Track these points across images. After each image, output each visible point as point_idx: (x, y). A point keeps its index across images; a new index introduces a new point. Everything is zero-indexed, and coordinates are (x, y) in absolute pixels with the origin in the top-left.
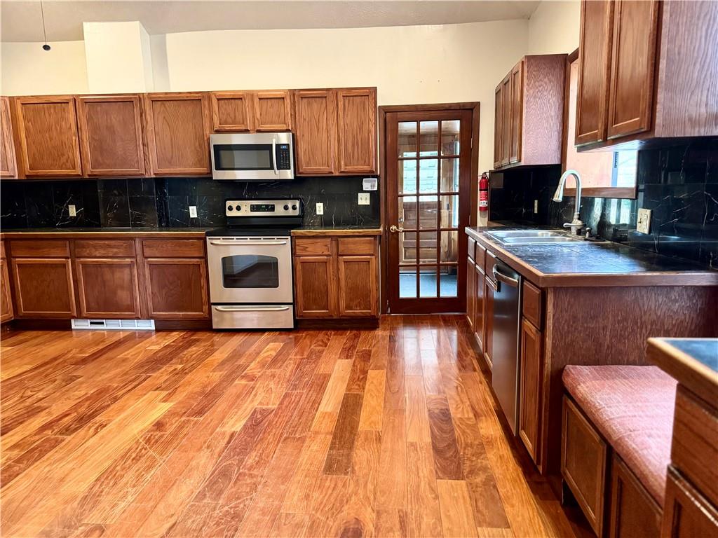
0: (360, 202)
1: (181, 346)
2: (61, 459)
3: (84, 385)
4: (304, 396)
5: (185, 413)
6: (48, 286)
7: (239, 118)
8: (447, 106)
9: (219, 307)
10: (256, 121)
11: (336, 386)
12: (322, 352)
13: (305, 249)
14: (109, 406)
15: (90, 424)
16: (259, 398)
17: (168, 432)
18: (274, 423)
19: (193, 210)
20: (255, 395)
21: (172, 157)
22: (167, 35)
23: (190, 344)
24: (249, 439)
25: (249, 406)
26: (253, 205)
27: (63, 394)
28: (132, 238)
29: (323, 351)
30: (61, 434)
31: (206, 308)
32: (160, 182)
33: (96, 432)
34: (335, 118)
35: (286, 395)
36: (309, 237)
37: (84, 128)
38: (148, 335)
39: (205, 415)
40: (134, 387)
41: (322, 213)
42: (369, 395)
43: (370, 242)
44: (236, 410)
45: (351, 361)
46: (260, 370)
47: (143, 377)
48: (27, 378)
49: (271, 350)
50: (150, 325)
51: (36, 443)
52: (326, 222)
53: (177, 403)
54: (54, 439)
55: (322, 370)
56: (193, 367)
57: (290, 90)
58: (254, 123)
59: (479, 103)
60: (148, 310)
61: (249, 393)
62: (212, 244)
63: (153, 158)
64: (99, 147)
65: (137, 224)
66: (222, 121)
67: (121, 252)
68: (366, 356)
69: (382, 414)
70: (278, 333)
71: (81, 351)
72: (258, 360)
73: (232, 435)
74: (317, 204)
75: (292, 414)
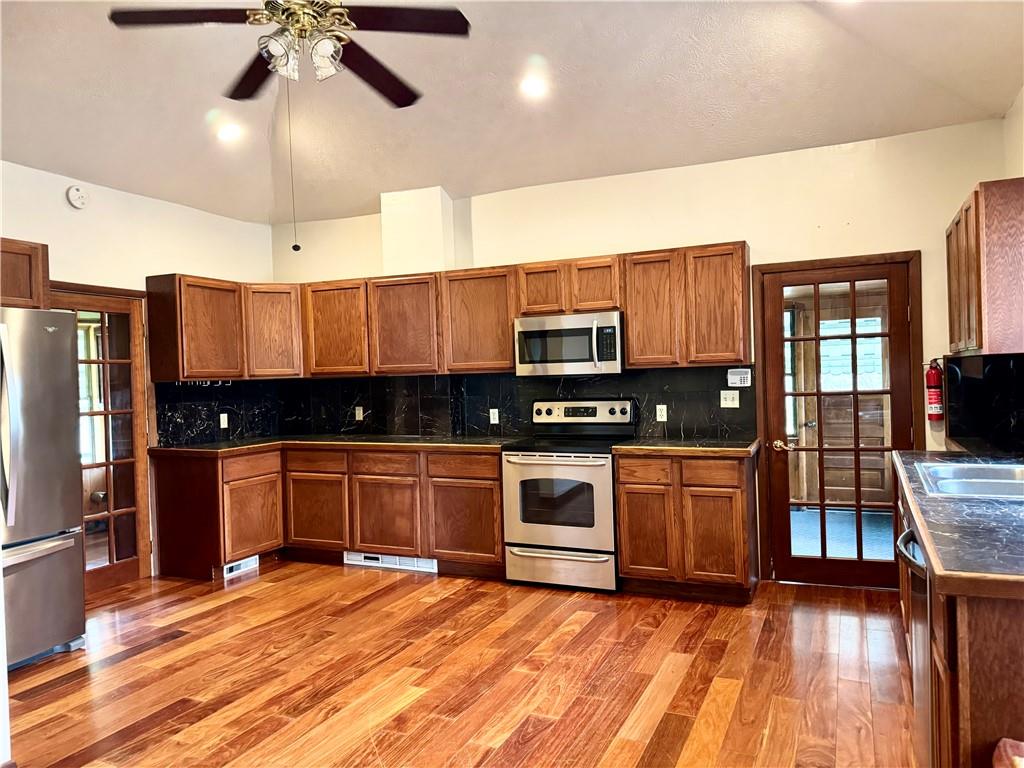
0: (724, 404)
1: (462, 601)
2: (276, 751)
3: (333, 647)
4: (602, 707)
5: (437, 706)
6: (322, 508)
7: (552, 295)
8: (863, 260)
9: (515, 550)
10: (574, 298)
11: (655, 698)
12: (648, 635)
13: (632, 473)
14: (351, 681)
15: (322, 705)
16: (538, 700)
17: (408, 734)
18: (548, 744)
19: (494, 414)
20: (535, 694)
21: (470, 349)
22: (473, 198)
23: (475, 598)
24: (507, 764)
25: (521, 710)
26: (569, 408)
27: (308, 655)
28: (416, 452)
29: (652, 633)
30: (288, 713)
31: (498, 549)
32: (456, 379)
33: (326, 718)
34: (683, 287)
35: (578, 701)
36: (638, 457)
37: (375, 316)
38: (428, 579)
39: (461, 715)
40: (388, 658)
41: (665, 419)
42: (702, 721)
43: (732, 468)
44: (502, 714)
45: (688, 658)
46: (551, 653)
47: (402, 645)
48: (274, 628)
49: (576, 622)
50: (432, 566)
51: (258, 722)
52: (671, 433)
53: (432, 690)
54: (277, 720)
55: (640, 667)
56: (467, 637)
57: (619, 256)
58: (571, 300)
59: (919, 252)
60: (429, 545)
61: (527, 689)
62: (508, 461)
63: (448, 350)
64: (388, 339)
65: (427, 432)
66: (531, 302)
67: (403, 468)
68: (718, 651)
69: (715, 759)
70: (593, 595)
71: (343, 598)
72: (554, 636)
73: (487, 753)
74: (658, 407)
75: (578, 734)
